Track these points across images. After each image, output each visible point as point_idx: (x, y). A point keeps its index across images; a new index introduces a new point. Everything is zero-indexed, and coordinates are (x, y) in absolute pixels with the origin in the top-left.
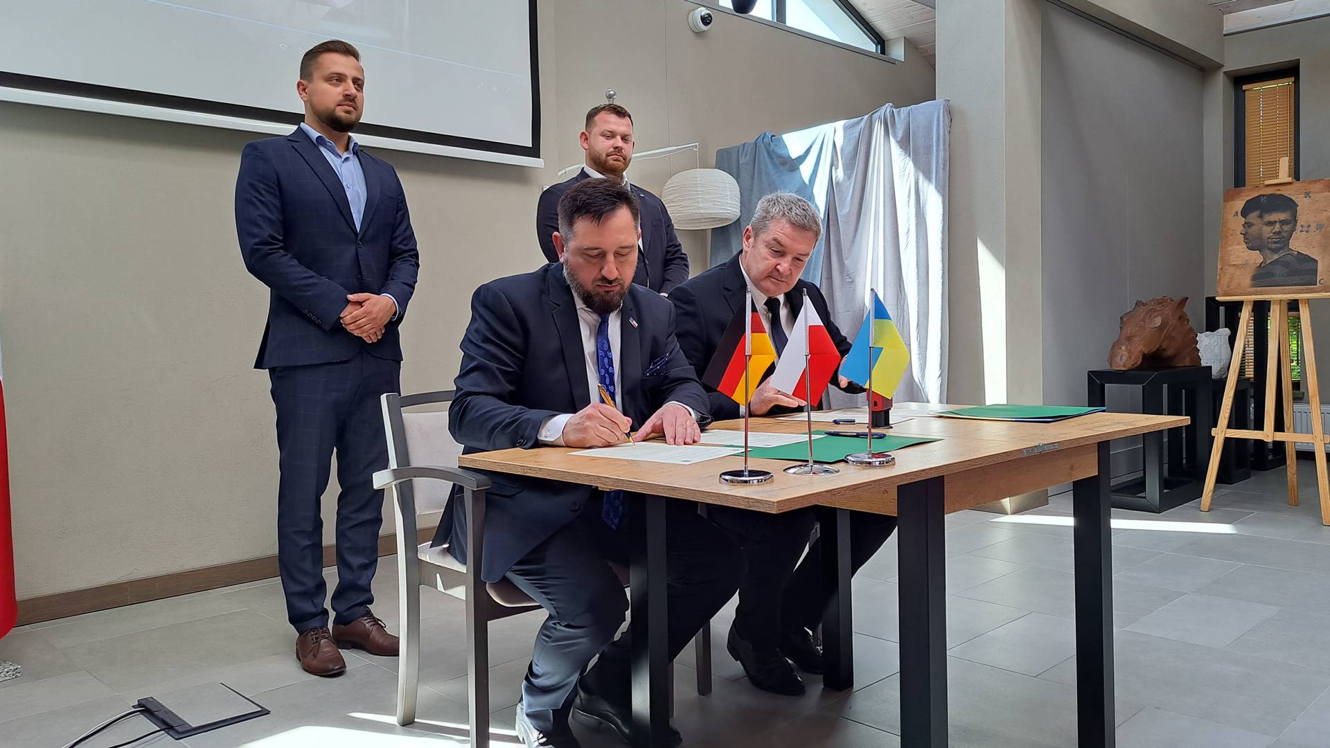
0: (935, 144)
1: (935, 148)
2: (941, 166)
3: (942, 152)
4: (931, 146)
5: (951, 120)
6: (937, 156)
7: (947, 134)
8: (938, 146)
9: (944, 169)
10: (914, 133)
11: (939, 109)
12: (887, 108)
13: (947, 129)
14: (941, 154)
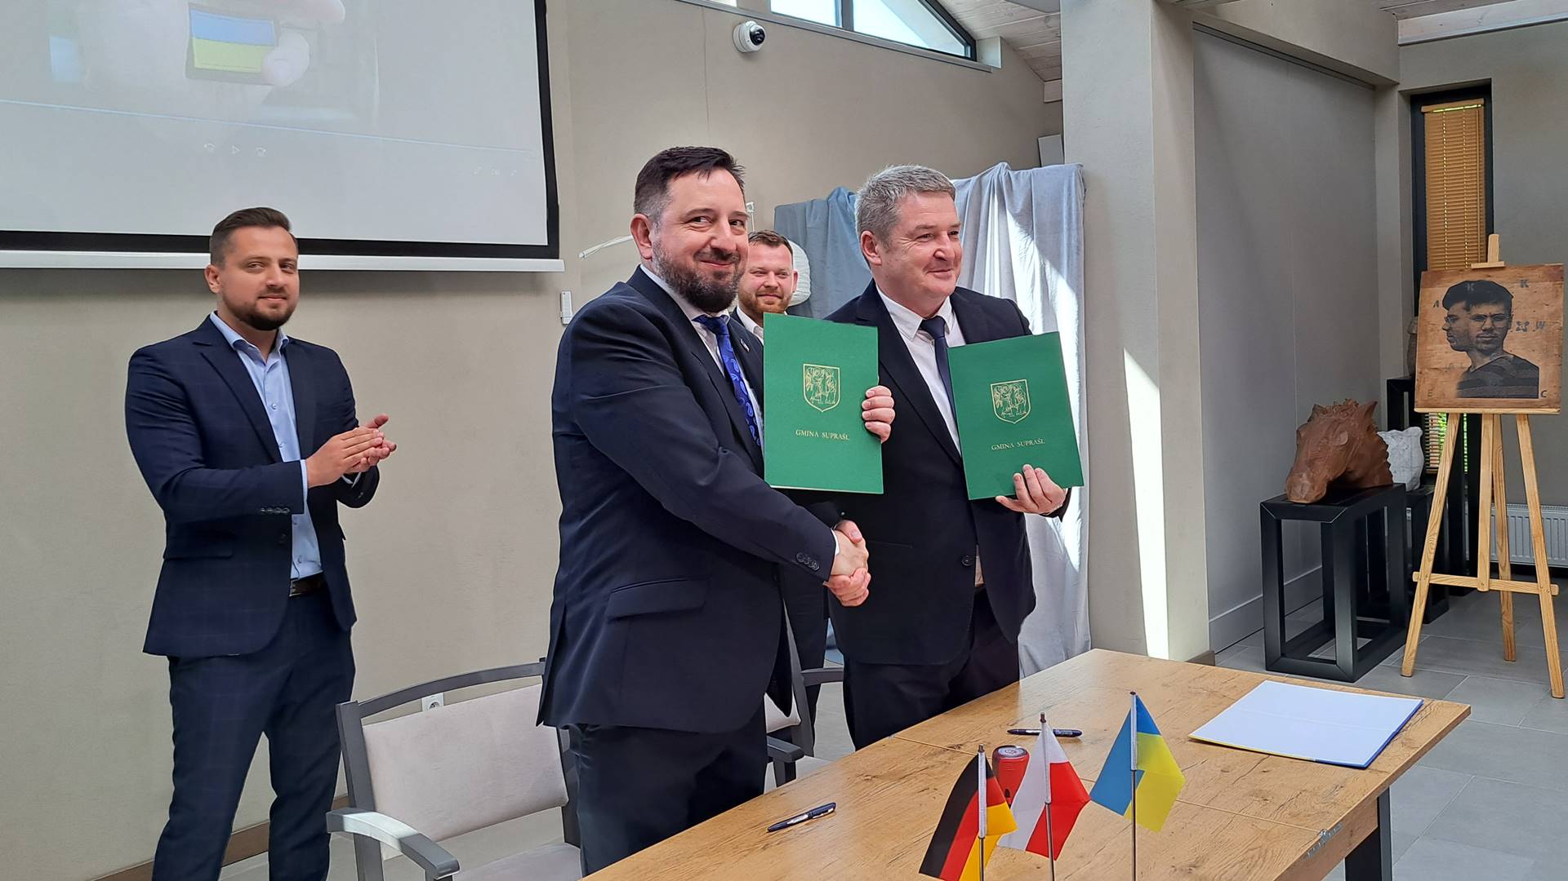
0: (1065, 221)
1: (1065, 226)
2: (1074, 250)
3: (1076, 232)
4: (1060, 222)
5: (1085, 190)
6: (1069, 236)
7: (1081, 208)
8: (1069, 222)
9: (1078, 254)
10: (1038, 205)
11: (1070, 177)
12: (1000, 170)
13: (1080, 203)
14: (1074, 233)
